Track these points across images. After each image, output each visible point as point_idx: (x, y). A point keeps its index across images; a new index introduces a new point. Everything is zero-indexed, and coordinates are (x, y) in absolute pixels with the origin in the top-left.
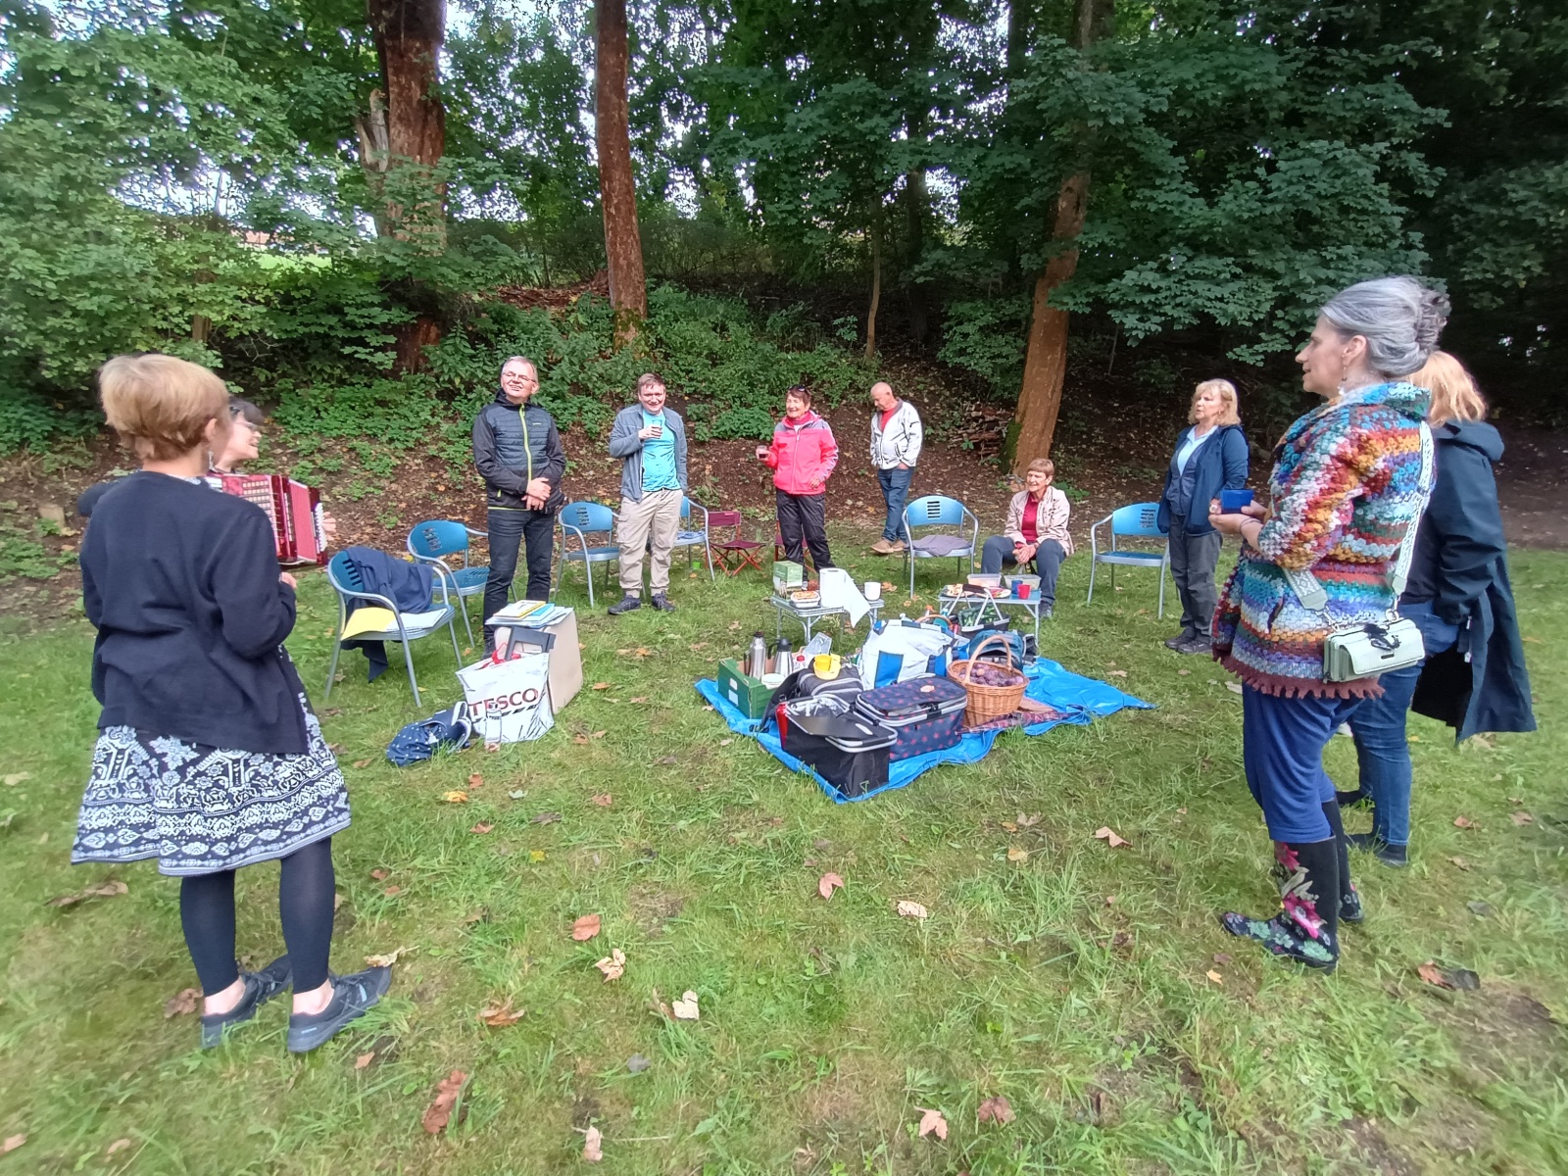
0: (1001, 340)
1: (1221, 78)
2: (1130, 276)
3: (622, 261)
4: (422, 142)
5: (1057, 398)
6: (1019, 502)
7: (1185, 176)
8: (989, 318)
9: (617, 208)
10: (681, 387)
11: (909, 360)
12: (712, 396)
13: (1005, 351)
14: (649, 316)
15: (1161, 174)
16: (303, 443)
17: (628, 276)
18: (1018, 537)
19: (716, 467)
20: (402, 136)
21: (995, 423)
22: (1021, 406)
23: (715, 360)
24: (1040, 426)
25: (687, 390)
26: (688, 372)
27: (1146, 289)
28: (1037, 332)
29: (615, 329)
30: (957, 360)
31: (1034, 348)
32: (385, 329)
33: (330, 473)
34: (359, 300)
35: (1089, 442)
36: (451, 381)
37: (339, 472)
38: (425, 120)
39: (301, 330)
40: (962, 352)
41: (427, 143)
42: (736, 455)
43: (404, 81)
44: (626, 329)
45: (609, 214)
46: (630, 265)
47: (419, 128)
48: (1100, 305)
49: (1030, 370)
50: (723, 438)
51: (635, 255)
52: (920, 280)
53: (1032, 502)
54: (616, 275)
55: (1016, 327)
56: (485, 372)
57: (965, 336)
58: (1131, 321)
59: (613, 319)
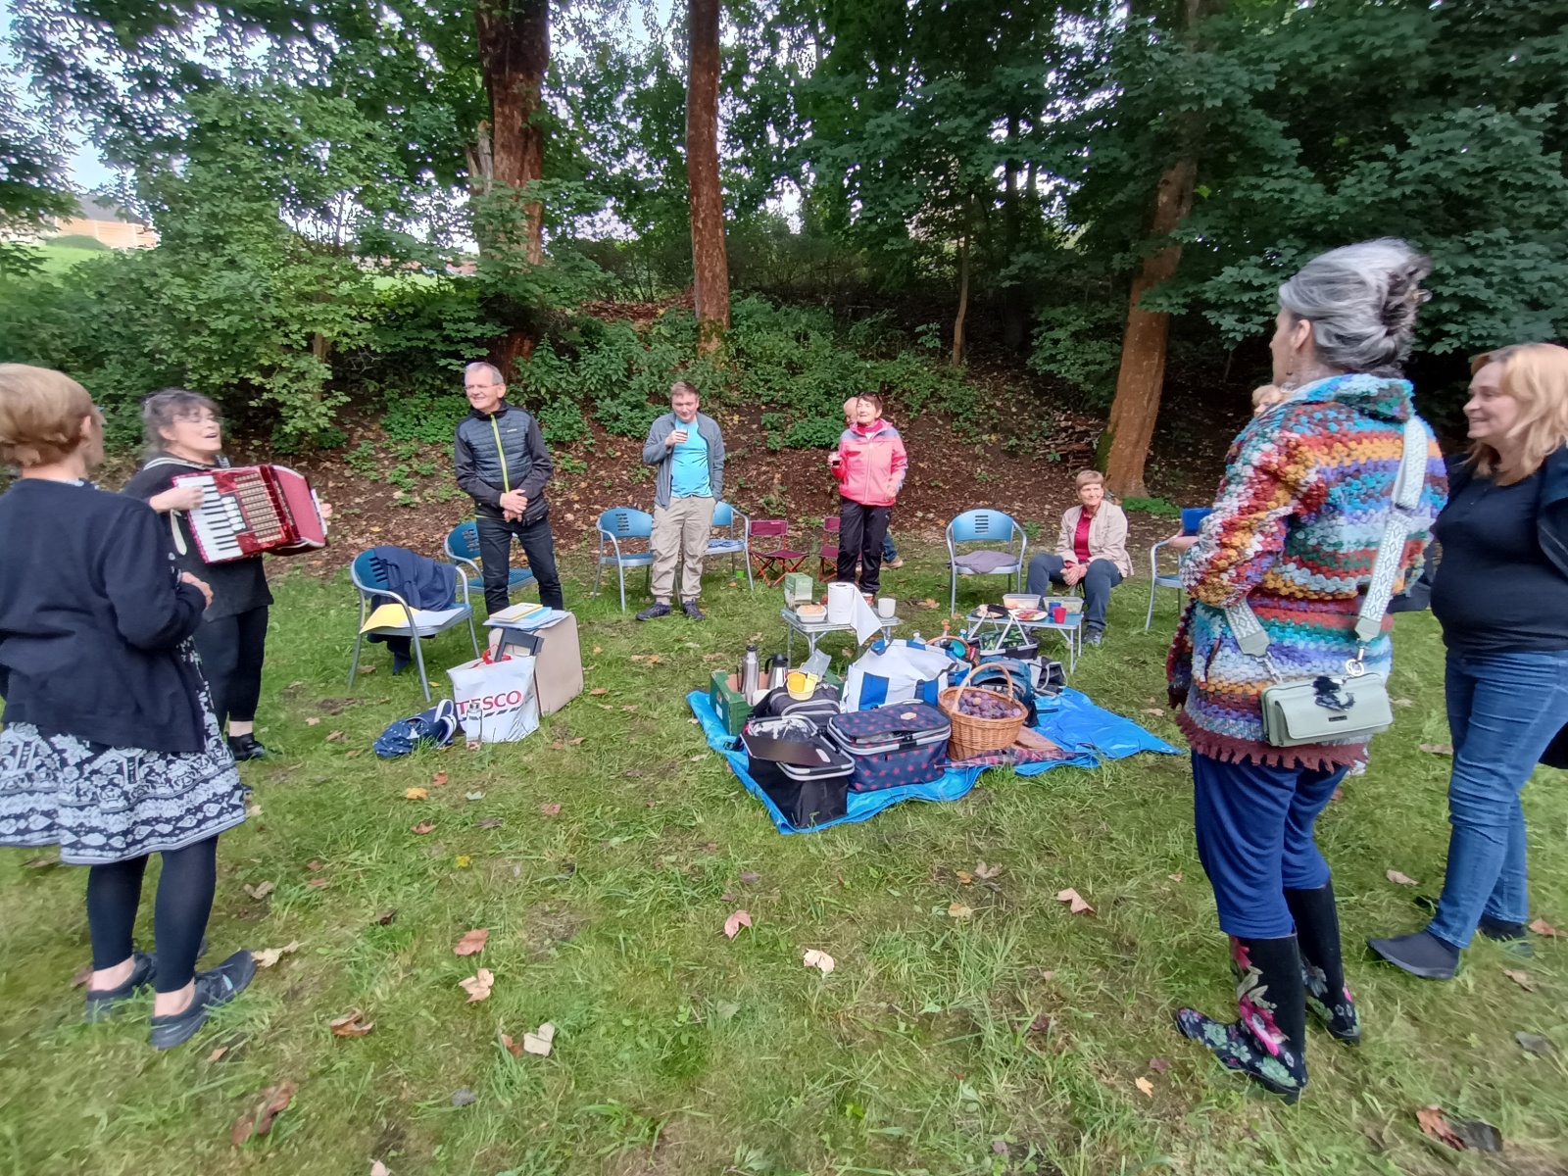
0: (1095, 345)
1: (1345, 48)
2: (1229, 273)
3: (707, 274)
4: (522, 167)
5: (1154, 406)
6: (1071, 517)
7: (1302, 160)
8: (1081, 323)
9: (704, 222)
10: (759, 396)
11: (1001, 369)
12: (789, 405)
13: (1099, 357)
14: (732, 326)
15: (1273, 160)
16: (402, 448)
17: (712, 289)
18: (1069, 555)
19: (785, 476)
20: (504, 162)
21: (1086, 433)
22: (1113, 416)
23: (794, 369)
24: (1134, 436)
25: (764, 399)
26: (767, 381)
27: (1247, 287)
28: (1132, 336)
29: (697, 340)
30: (1047, 368)
31: (1129, 352)
32: (478, 342)
33: (424, 476)
34: (456, 316)
35: (1195, 455)
36: (537, 391)
37: (432, 475)
38: (526, 147)
39: (404, 344)
40: (1052, 359)
41: (527, 167)
42: (806, 465)
43: (507, 111)
44: (709, 340)
45: (697, 228)
46: (715, 277)
47: (520, 154)
48: (1198, 305)
49: (1126, 377)
50: (795, 447)
51: (720, 267)
52: (1007, 284)
53: (1087, 514)
54: (701, 287)
55: (1112, 331)
56: (568, 382)
57: (1056, 342)
58: (1228, 322)
59: (696, 330)
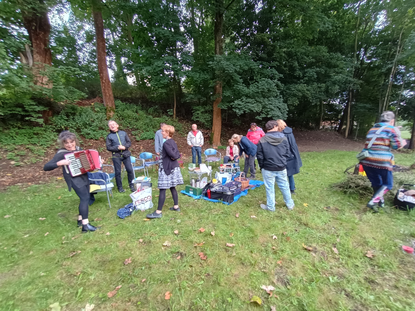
0: (206, 115)
2: (236, 102)
3: (107, 94)
4: (45, 60)
5: (220, 127)
8: (203, 110)
9: (105, 80)
10: (128, 127)
11: (183, 119)
12: (137, 129)
13: (207, 117)
14: (116, 109)
17: (109, 99)
19: (143, 147)
20: (38, 57)
21: (207, 133)
22: (213, 129)
23: (137, 120)
24: (218, 133)
25: (130, 128)
26: (129, 123)
27: (239, 105)
28: (215, 113)
29: (107, 112)
31: (215, 116)
32: (39, 112)
33: (22, 156)
36: (61, 127)
38: (46, 54)
40: (197, 118)
41: (47, 60)
42: (148, 144)
43: (38, 42)
44: (110, 112)
45: (103, 82)
46: (110, 95)
47: (44, 55)
48: (231, 108)
49: (214, 121)
50: (143, 139)
51: (111, 93)
52: (188, 101)
54: (106, 98)
55: (211, 112)
56: (72, 124)
57: (198, 114)
58: (237, 111)
59: (106, 110)
